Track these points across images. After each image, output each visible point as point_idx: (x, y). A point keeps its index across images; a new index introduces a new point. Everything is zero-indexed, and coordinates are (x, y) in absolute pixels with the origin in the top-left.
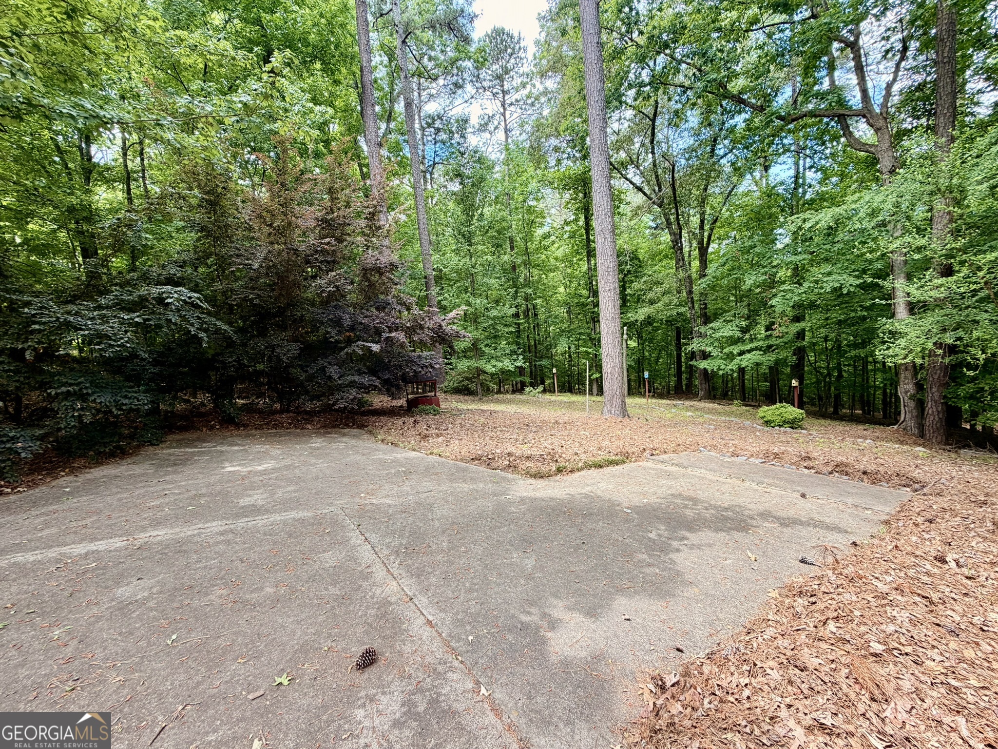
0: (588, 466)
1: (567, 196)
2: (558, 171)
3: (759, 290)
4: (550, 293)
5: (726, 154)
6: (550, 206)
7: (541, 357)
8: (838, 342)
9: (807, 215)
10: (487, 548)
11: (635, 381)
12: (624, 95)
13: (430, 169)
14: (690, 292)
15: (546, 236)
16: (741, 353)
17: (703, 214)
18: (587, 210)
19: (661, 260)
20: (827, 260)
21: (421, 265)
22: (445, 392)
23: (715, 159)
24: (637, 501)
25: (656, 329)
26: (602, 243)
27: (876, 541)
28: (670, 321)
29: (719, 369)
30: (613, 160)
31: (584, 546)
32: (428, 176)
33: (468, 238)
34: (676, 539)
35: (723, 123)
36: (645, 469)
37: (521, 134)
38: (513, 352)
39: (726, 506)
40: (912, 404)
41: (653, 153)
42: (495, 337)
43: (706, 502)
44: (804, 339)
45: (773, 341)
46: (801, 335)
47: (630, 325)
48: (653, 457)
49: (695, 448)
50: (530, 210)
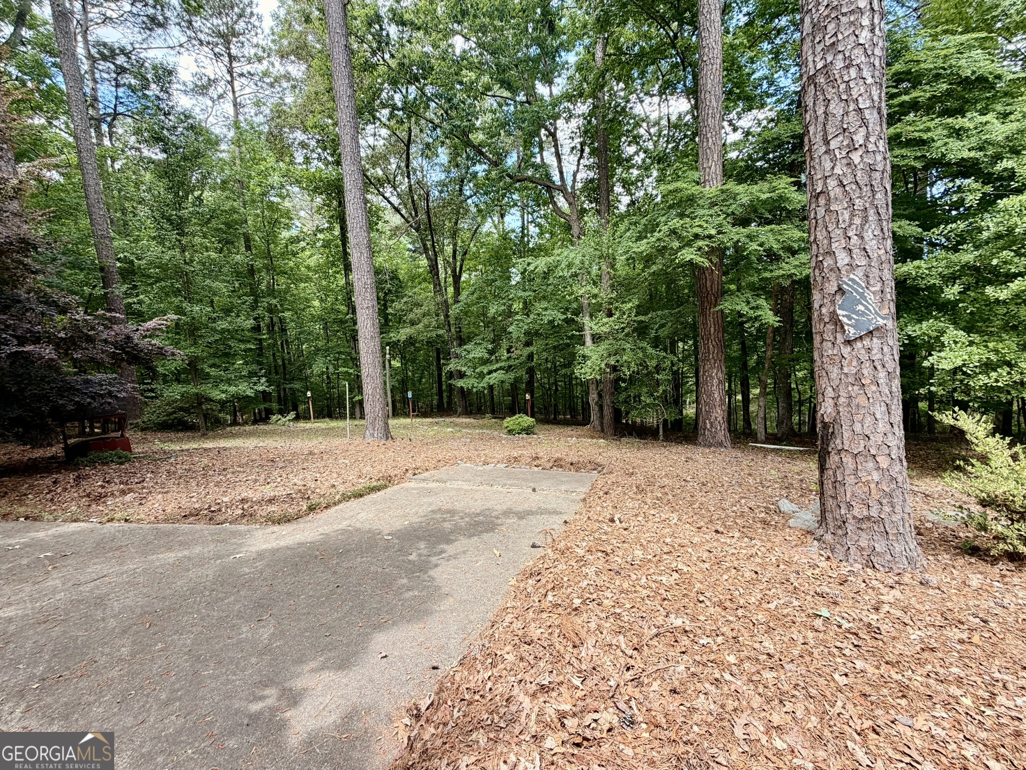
0: (346, 498)
1: (319, 200)
2: (307, 170)
3: (500, 318)
4: (302, 306)
5: (471, 196)
6: (298, 207)
7: (293, 379)
8: (554, 363)
9: (530, 260)
10: (202, 632)
11: (400, 401)
12: (377, 111)
13: (109, 119)
14: (447, 316)
15: (295, 240)
16: (490, 372)
17: (455, 245)
18: (341, 219)
19: (420, 283)
20: (544, 298)
21: (92, 250)
22: (143, 430)
23: (462, 198)
24: (399, 524)
25: (418, 350)
26: (358, 257)
27: (577, 517)
28: (431, 342)
29: (473, 387)
30: (369, 174)
31: (339, 590)
32: (105, 128)
33: (179, 225)
34: (435, 554)
35: (468, 168)
36: (407, 490)
37: (256, 115)
38: (251, 374)
39: (478, 511)
40: (597, 408)
41: (409, 177)
42: (227, 355)
43: (462, 511)
44: (532, 360)
45: (511, 362)
46: (530, 357)
47: (394, 345)
48: (415, 477)
49: (453, 462)
50: (272, 207)
